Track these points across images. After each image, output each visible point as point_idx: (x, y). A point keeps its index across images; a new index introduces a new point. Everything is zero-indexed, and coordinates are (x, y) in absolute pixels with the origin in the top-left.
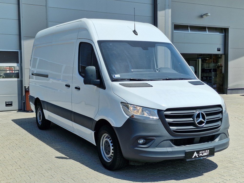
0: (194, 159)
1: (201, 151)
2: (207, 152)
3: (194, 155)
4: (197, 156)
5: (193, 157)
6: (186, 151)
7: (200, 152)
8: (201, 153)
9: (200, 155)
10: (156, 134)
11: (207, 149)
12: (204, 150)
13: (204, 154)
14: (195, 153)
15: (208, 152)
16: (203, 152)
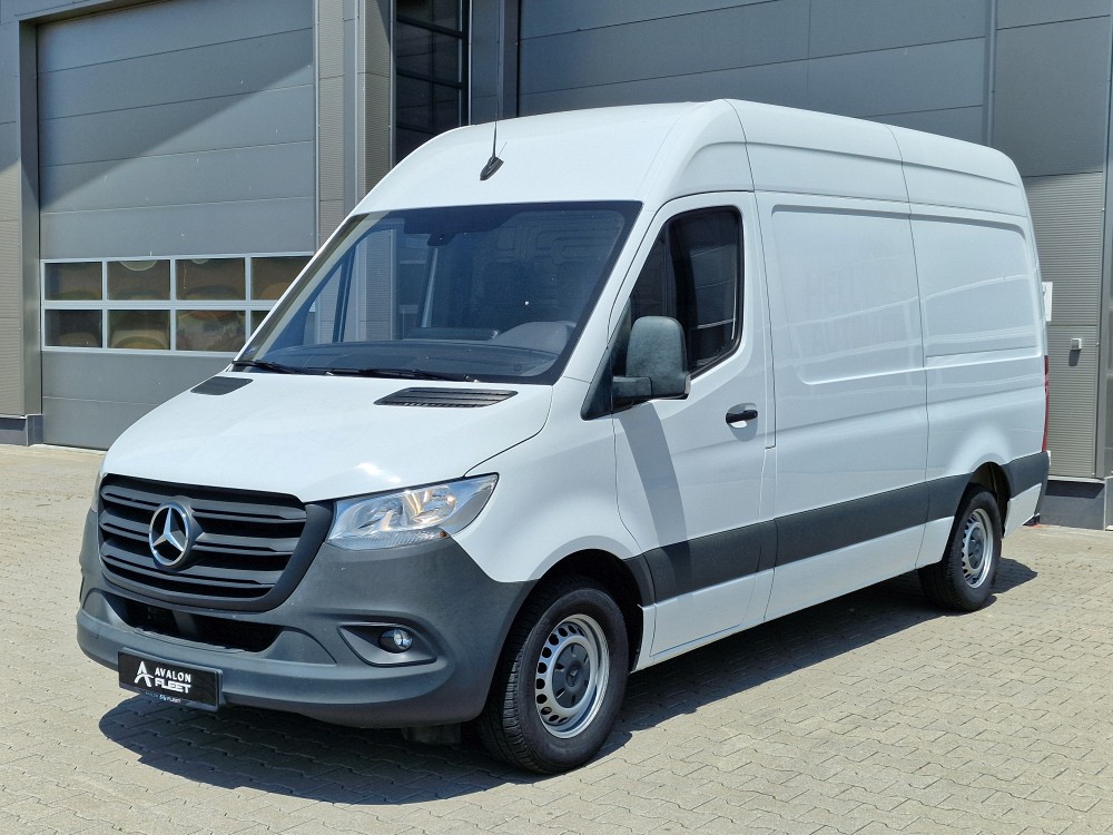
1: (161, 665)
2: (184, 682)
3: (140, 675)
4: (149, 685)
5: (136, 681)
6: (125, 648)
7: (158, 672)
8: (164, 678)
9: (157, 681)
11: (186, 671)
12: (172, 668)
13: (171, 686)
14: (143, 666)
15: (187, 683)
16: (169, 674)
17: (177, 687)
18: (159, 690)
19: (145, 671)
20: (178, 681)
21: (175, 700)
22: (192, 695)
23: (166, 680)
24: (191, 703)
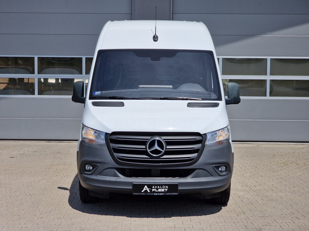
0: (143, 194)
1: (154, 185)
2: (165, 188)
3: (144, 189)
4: (149, 191)
5: (143, 191)
7: (153, 187)
8: (155, 188)
9: (153, 190)
10: (99, 160)
12: (160, 185)
13: (159, 190)
14: (146, 187)
15: (167, 188)
16: (159, 187)
17: (163, 190)
18: (154, 192)
19: (147, 188)
20: (163, 188)
21: (162, 194)
22: (168, 191)
23: (157, 189)
24: (168, 194)
